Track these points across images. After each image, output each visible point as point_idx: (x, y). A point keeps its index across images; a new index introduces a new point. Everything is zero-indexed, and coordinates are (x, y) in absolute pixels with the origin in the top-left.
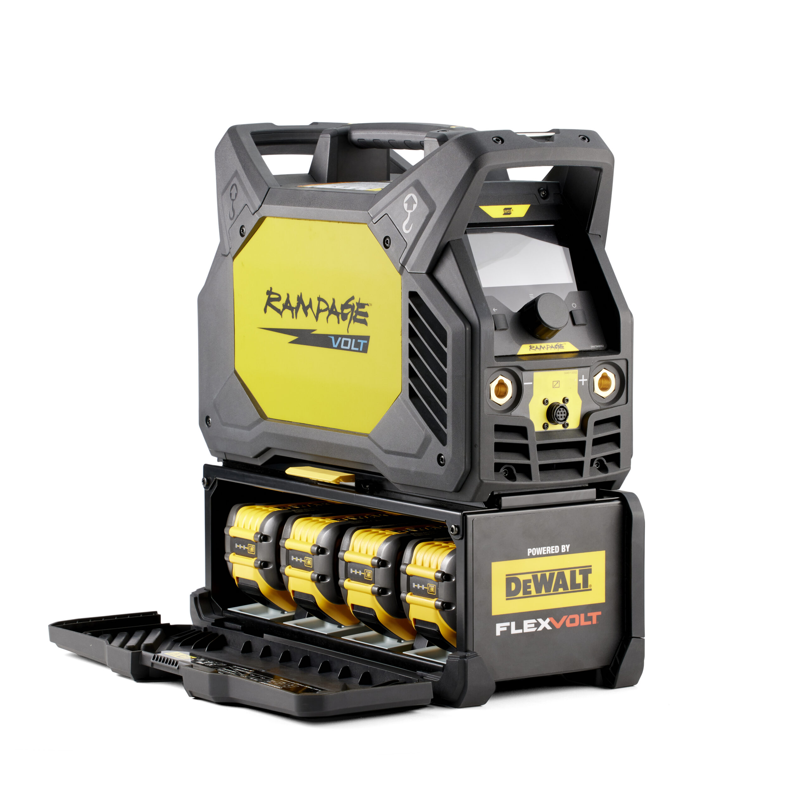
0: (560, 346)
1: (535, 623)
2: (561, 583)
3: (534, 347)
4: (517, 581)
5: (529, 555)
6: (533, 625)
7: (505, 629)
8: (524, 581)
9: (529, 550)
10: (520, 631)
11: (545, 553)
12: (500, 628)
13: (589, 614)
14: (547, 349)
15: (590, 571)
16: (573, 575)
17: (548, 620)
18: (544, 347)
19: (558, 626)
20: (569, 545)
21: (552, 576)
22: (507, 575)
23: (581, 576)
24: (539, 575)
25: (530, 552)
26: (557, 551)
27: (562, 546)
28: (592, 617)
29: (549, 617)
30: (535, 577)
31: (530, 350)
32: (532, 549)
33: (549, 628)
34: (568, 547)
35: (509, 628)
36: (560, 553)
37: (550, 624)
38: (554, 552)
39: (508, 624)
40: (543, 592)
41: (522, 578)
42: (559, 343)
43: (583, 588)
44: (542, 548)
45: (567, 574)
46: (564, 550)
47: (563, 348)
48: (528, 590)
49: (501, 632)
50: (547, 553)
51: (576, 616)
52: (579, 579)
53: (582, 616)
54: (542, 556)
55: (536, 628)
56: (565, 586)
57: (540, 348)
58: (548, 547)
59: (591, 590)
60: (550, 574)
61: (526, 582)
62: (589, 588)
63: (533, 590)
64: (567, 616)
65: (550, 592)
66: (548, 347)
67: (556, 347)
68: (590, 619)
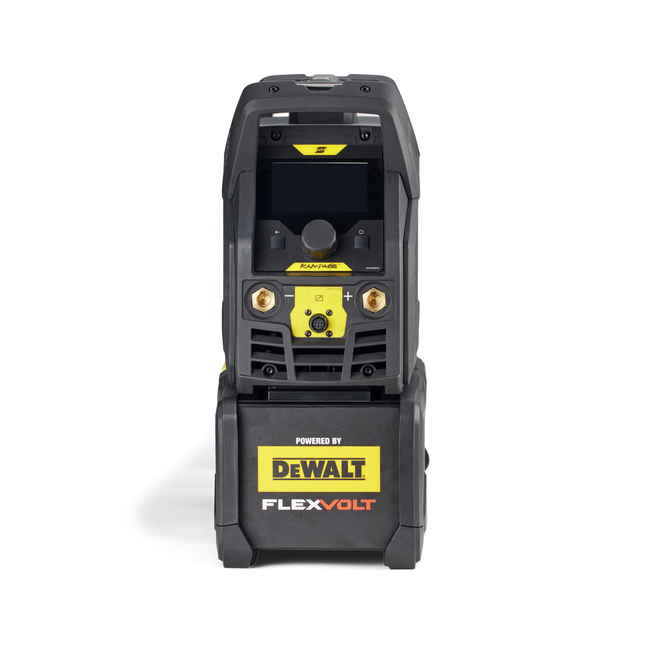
0: (333, 266)
1: (304, 503)
2: (331, 470)
3: (306, 265)
4: (285, 465)
5: (297, 443)
6: (302, 505)
7: (272, 505)
8: (292, 465)
9: (297, 439)
10: (288, 508)
11: (315, 443)
12: (266, 504)
13: (362, 501)
14: (319, 268)
15: (364, 463)
16: (345, 465)
17: (318, 502)
18: (317, 266)
19: (329, 507)
20: (340, 439)
21: (322, 463)
22: (274, 459)
23: (354, 466)
24: (308, 462)
25: (299, 441)
26: (327, 442)
27: (333, 439)
28: (365, 503)
29: (319, 499)
30: (304, 463)
31: (300, 268)
32: (301, 439)
33: (319, 508)
34: (339, 440)
35: (276, 504)
36: (331, 444)
37: (320, 505)
38: (324, 443)
39: (275, 501)
40: (313, 476)
41: (290, 463)
42: (333, 264)
43: (356, 477)
44: (311, 438)
45: (339, 464)
46: (335, 442)
47: (336, 268)
48: (296, 473)
49: (268, 507)
50: (317, 443)
51: (349, 502)
52: (352, 469)
53: (355, 502)
54: (311, 445)
55: (305, 508)
56: (336, 474)
57: (312, 267)
58: (317, 439)
59: (364, 479)
60: (320, 462)
61: (293, 466)
62: (362, 478)
63: (301, 473)
64: (338, 500)
65: (320, 477)
66: (321, 266)
67: (329, 266)
68: (364, 505)
